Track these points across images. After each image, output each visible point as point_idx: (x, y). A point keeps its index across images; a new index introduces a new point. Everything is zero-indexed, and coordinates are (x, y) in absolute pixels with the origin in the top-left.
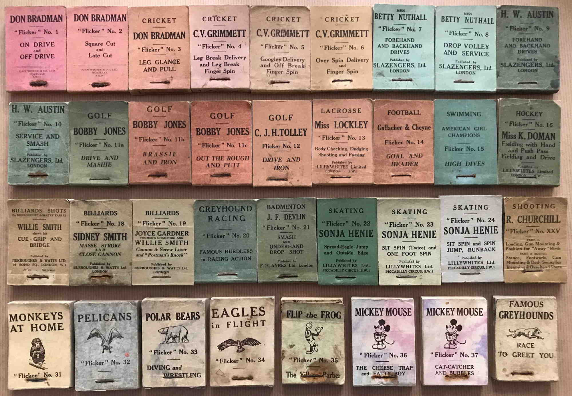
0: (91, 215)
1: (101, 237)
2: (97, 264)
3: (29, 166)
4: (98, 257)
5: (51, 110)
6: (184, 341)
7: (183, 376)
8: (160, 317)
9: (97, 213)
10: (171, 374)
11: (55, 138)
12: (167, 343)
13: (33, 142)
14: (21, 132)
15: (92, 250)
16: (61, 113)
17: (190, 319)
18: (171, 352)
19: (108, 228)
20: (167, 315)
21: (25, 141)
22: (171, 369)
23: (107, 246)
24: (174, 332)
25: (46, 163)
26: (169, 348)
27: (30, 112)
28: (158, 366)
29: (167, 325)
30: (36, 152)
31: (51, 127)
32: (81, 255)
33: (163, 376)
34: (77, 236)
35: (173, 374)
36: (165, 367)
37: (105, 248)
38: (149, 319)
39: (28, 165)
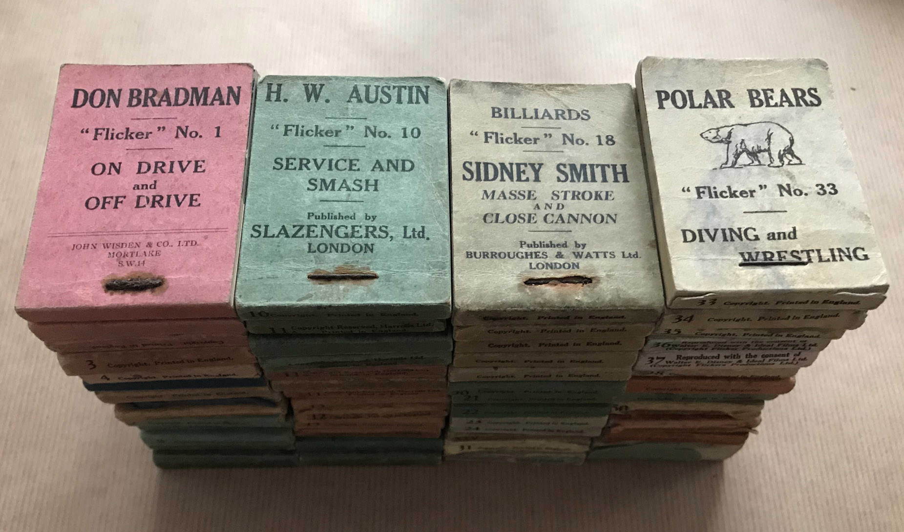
0: (513, 117)
1: (549, 173)
2: (541, 245)
3: (314, 248)
4: (542, 225)
5: (389, 96)
6: (786, 161)
7: (806, 260)
8: (699, 99)
9: (530, 113)
10: (765, 253)
11: (400, 168)
12: (733, 166)
13: (328, 181)
14: (291, 153)
15: (524, 207)
16: (417, 102)
17: (791, 105)
18: (752, 192)
19: (566, 150)
20: (720, 96)
21: (302, 178)
22: (763, 237)
23: (569, 196)
24: (751, 138)
25: (371, 240)
26: (739, 180)
27: (321, 101)
28: (716, 230)
29: (725, 119)
30: (338, 208)
31: (386, 139)
32: (488, 219)
33: (741, 260)
34: (474, 168)
35: (772, 254)
36: (742, 234)
37: (564, 202)
38: (668, 104)
39: (310, 245)
